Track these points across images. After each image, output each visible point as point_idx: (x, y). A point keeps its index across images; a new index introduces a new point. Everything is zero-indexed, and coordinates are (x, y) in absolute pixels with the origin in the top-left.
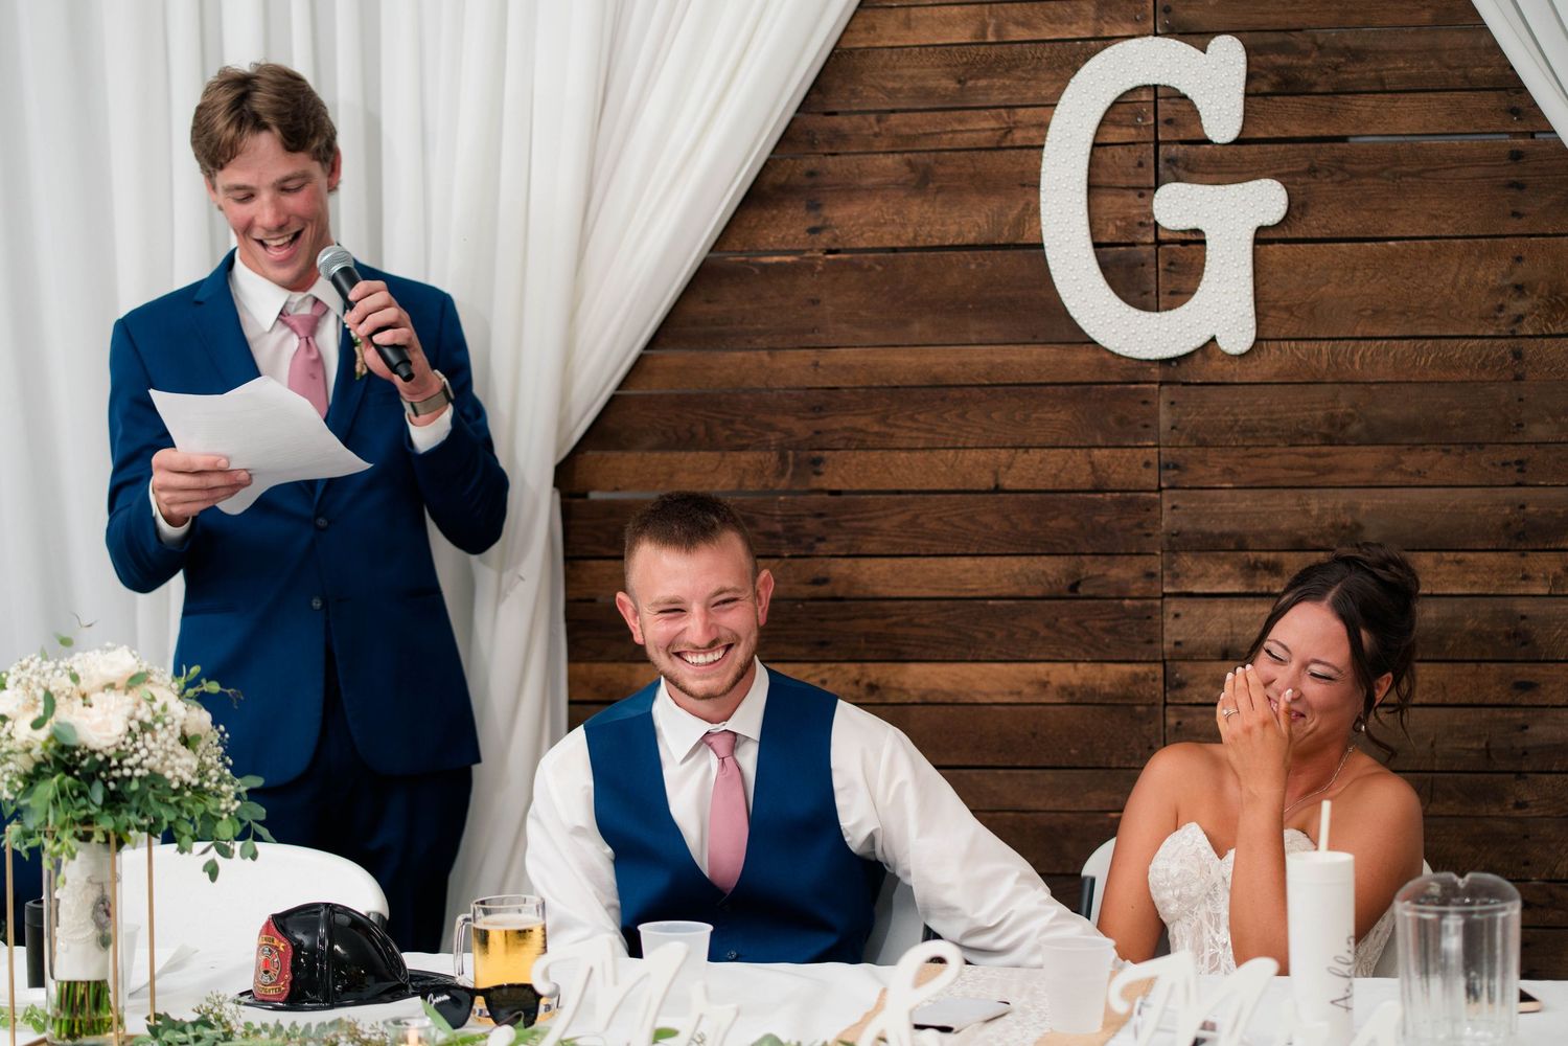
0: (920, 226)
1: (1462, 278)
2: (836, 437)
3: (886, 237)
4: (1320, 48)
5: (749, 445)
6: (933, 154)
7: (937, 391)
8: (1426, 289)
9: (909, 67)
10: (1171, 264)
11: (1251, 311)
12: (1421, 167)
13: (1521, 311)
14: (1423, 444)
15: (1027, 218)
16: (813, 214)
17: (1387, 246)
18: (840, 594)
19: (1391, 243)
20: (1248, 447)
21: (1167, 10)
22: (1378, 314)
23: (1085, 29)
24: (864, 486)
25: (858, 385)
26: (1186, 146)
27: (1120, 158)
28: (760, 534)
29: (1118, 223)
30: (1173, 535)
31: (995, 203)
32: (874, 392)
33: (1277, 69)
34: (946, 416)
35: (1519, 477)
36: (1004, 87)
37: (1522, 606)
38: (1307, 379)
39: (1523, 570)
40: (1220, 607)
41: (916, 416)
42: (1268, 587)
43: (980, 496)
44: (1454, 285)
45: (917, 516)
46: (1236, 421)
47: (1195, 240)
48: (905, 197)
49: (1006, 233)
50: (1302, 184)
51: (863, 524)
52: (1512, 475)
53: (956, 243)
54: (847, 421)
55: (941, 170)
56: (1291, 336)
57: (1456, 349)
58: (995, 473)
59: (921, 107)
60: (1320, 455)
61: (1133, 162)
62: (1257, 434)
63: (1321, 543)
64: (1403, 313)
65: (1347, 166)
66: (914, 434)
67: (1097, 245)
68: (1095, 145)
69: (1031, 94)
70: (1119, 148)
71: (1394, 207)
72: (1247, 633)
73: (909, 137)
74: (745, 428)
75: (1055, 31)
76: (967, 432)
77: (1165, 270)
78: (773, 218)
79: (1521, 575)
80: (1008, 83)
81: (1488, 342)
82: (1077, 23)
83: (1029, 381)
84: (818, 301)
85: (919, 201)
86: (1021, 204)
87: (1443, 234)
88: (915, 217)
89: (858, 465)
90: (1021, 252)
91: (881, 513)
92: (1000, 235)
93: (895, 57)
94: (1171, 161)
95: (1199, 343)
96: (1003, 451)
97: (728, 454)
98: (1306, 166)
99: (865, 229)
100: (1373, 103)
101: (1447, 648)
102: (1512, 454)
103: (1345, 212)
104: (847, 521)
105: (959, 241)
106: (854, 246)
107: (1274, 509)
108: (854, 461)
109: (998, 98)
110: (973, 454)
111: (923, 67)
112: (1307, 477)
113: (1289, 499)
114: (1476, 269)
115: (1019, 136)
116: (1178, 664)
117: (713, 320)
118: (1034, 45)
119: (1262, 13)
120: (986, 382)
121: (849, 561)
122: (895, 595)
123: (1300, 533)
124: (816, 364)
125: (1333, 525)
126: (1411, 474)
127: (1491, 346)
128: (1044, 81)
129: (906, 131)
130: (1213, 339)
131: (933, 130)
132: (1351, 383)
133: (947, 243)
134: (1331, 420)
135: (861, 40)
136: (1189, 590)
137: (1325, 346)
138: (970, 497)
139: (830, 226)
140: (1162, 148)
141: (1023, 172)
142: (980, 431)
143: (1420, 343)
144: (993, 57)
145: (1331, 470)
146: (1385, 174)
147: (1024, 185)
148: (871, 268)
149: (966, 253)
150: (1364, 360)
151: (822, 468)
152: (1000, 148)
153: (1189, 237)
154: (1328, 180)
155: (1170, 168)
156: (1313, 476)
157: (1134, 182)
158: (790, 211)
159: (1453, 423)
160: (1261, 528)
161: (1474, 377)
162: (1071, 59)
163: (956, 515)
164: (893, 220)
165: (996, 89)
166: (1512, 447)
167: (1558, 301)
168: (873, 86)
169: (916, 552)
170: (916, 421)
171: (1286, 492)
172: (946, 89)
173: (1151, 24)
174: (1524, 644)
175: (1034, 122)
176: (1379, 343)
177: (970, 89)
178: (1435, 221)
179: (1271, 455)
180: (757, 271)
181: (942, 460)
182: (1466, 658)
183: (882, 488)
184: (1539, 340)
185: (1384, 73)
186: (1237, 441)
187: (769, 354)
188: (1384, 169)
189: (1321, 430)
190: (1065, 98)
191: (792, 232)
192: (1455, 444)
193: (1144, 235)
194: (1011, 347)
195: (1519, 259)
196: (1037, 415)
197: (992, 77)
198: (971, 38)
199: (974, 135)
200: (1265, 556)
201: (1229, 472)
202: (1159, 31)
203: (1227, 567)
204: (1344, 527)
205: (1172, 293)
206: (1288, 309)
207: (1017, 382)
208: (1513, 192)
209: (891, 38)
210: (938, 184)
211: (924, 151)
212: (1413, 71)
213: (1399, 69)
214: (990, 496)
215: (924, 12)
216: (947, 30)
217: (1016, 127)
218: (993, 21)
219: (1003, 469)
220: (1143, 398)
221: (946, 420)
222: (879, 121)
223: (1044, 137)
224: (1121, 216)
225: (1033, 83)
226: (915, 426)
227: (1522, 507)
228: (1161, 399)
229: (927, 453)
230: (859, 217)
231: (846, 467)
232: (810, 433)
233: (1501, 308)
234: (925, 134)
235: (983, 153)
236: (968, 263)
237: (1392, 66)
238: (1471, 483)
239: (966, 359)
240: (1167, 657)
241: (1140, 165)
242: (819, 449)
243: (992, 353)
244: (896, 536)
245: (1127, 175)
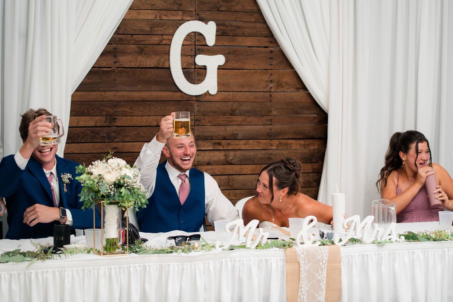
0: (141, 62)
1: (260, 78)
2: (120, 113)
3: (132, 64)
4: (231, 25)
5: (98, 115)
6: (144, 45)
7: (144, 102)
8: (252, 81)
9: (139, 24)
10: (198, 73)
11: (216, 85)
12: (252, 54)
13: (272, 86)
14: (251, 116)
15: (166, 61)
16: (115, 58)
17: (244, 71)
18: (120, 151)
19: (245, 70)
20: (214, 116)
21: (198, 15)
22: (242, 86)
23: (180, 18)
24: (126, 125)
25: (125, 100)
26: (202, 46)
27: (187, 48)
28: (100, 137)
29: (186, 63)
30: (198, 136)
31: (158, 57)
32: (129, 102)
33: (222, 29)
34: (146, 108)
35: (270, 123)
36: (161, 30)
37: (270, 152)
38: (227, 100)
39: (271, 143)
40: (207, 153)
41: (139, 108)
42: (218, 148)
43: (154, 127)
44: (258, 80)
45: (139, 132)
46: (212, 110)
47: (205, 68)
48: (137, 55)
49: (161, 65)
50: (227, 56)
51: (126, 134)
52: (269, 123)
53: (149, 67)
54: (122, 109)
55: (146, 49)
56: (224, 91)
57: (258, 94)
58: (157, 122)
59: (141, 34)
60: (229, 118)
61: (190, 49)
62: (216, 113)
63: (229, 138)
64: (247, 86)
65: (236, 52)
66: (139, 112)
67: (182, 68)
68: (182, 45)
69: (167, 32)
70: (187, 46)
71: (246, 62)
72: (213, 159)
73: (138, 41)
74: (97, 110)
75: (173, 18)
76: (151, 112)
77: (197, 75)
78: (105, 59)
79: (270, 145)
80: (162, 29)
81: (265, 93)
82: (178, 16)
83: (166, 100)
84: (116, 80)
85: (140, 56)
86: (164, 59)
87: (256, 68)
88: (139, 60)
89: (125, 120)
90: (164, 69)
91: (130, 132)
92: (159, 65)
93: (135, 21)
94: (199, 50)
95: (205, 92)
96: (159, 117)
97: (93, 117)
98: (227, 52)
99: (127, 62)
100: (242, 39)
101: (255, 161)
102: (269, 118)
103: (236, 63)
104: (122, 133)
105: (150, 66)
106: (125, 67)
107: (220, 130)
108: (124, 119)
109: (159, 33)
110: (152, 117)
111: (142, 24)
112: (226, 123)
113: (223, 128)
114: (263, 77)
115: (164, 42)
116: (198, 166)
117: (90, 84)
118: (168, 20)
119: (218, 17)
120: (156, 100)
121: (122, 143)
122: (133, 151)
123: (225, 136)
124: (115, 95)
125: (232, 134)
126: (248, 122)
127: (265, 94)
128: (170, 29)
129: (138, 39)
130: (208, 91)
131: (144, 40)
132: (236, 102)
133: (147, 67)
134: (232, 110)
135: (128, 17)
136: (201, 149)
137: (231, 93)
138: (151, 128)
139: (119, 62)
140: (196, 46)
141: (165, 51)
142: (154, 112)
143: (251, 93)
144: (158, 23)
145: (232, 121)
146: (244, 55)
147: (165, 54)
148: (129, 72)
149: (151, 69)
150: (240, 96)
151: (116, 121)
152: (159, 45)
153: (202, 67)
154: (232, 56)
155: (198, 51)
156: (228, 123)
157: (190, 54)
158: (109, 58)
159: (257, 111)
160: (216, 135)
161: (262, 101)
162: (176, 24)
163: (148, 132)
164: (134, 61)
165: (159, 30)
166: (269, 116)
167: (279, 85)
168: (130, 28)
169: (138, 141)
170: (139, 109)
171: (222, 126)
172: (147, 30)
173: (194, 18)
174: (271, 160)
175: (168, 39)
176: (242, 93)
177: (154, 30)
178: (254, 66)
179: (219, 118)
180: (101, 72)
181: (145, 119)
182: (259, 163)
183: (130, 125)
184: (275, 93)
185: (245, 32)
186: (212, 114)
187: (104, 92)
188: (244, 54)
189: (230, 112)
190: (176, 33)
191: (110, 62)
192: (258, 115)
193: (192, 66)
194: (162, 92)
195: (271, 75)
196: (167, 108)
197: (158, 28)
198: (153, 18)
199: (154, 41)
200: (217, 141)
201: (210, 122)
202: (196, 19)
203: (209, 144)
204: (234, 134)
205: (198, 80)
206: (223, 85)
207: (163, 100)
208: (270, 60)
209: (135, 17)
210: (145, 52)
211: (142, 44)
212: (250, 32)
213: (247, 31)
214: (156, 127)
215: (142, 11)
216: (148, 16)
217: (164, 40)
218: (159, 14)
219: (159, 121)
220: (191, 104)
221: (146, 109)
222: (131, 37)
223: (171, 42)
224: (187, 62)
225: (168, 30)
226: (139, 110)
227: (271, 130)
228: (195, 105)
229: (141, 117)
230: (126, 60)
231: (122, 120)
232: (113, 112)
233: (267, 85)
234: (142, 40)
235: (156, 45)
236: (152, 72)
237: (246, 30)
238: (260, 124)
239: (151, 95)
240: (196, 165)
241: (192, 50)
242: (115, 116)
243: (157, 93)
244: (134, 137)
245: (189, 52)
